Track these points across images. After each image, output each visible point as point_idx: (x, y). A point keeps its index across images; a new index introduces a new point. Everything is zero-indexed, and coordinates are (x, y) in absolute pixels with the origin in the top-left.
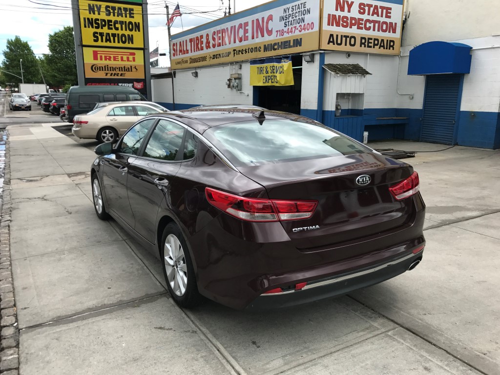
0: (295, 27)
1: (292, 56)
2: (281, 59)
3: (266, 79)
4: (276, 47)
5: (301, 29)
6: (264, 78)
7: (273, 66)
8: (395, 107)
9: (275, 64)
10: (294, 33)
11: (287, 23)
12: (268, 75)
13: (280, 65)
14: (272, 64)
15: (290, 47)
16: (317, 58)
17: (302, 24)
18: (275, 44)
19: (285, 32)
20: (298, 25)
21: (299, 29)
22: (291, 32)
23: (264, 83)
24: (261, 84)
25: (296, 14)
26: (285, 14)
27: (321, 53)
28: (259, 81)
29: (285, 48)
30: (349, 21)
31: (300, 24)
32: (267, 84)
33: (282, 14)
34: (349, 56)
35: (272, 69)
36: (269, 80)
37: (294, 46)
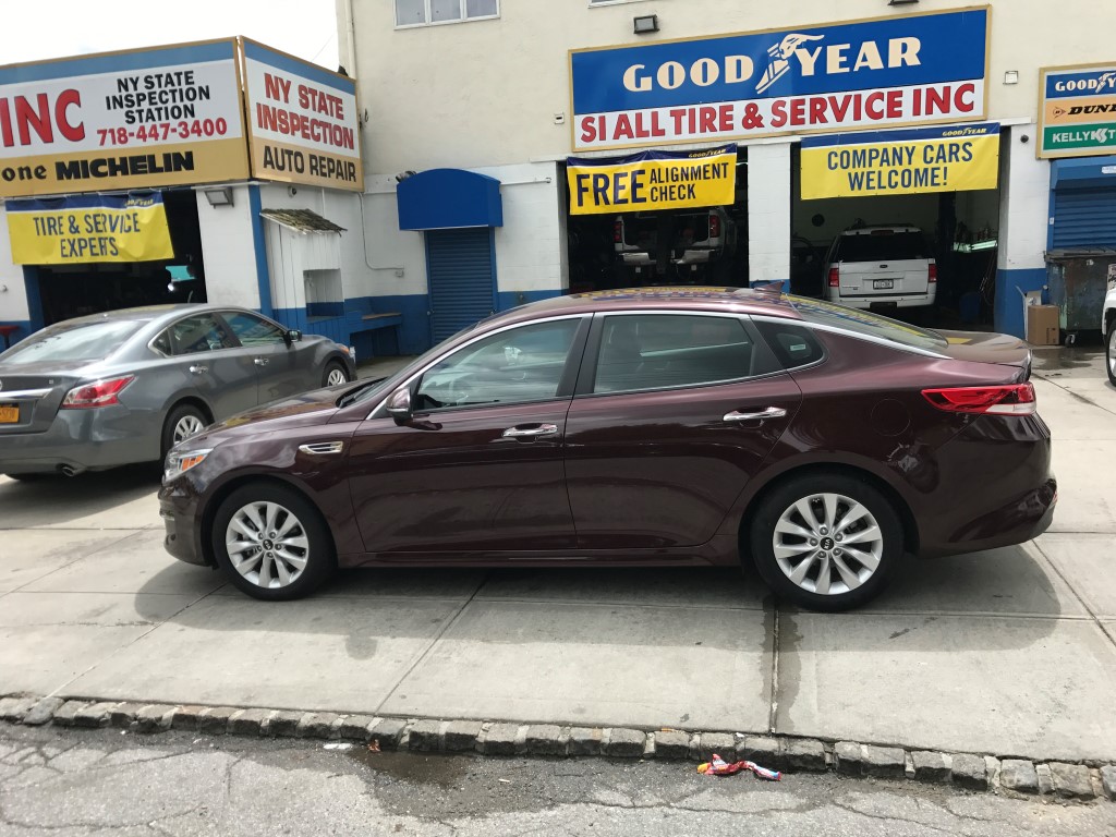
0: (166, 126)
1: (163, 193)
2: (126, 197)
3: (72, 246)
4: (103, 169)
5: (186, 129)
6: (66, 244)
7: (95, 216)
8: (369, 293)
9: (105, 210)
10: (165, 137)
11: (136, 115)
12: (77, 236)
13: (121, 212)
14: (92, 210)
15: (154, 169)
16: (243, 197)
17: (190, 121)
18: (101, 162)
19: (132, 134)
20: (174, 123)
21: (180, 130)
22: (156, 136)
23: (63, 256)
24: (54, 258)
25: (164, 97)
26: (124, 93)
27: (251, 187)
28: (49, 252)
29: (135, 172)
30: (289, 121)
31: (182, 118)
32: (74, 260)
33: (114, 91)
34: (294, 193)
35: (91, 221)
36: (81, 248)
37: (168, 169)
